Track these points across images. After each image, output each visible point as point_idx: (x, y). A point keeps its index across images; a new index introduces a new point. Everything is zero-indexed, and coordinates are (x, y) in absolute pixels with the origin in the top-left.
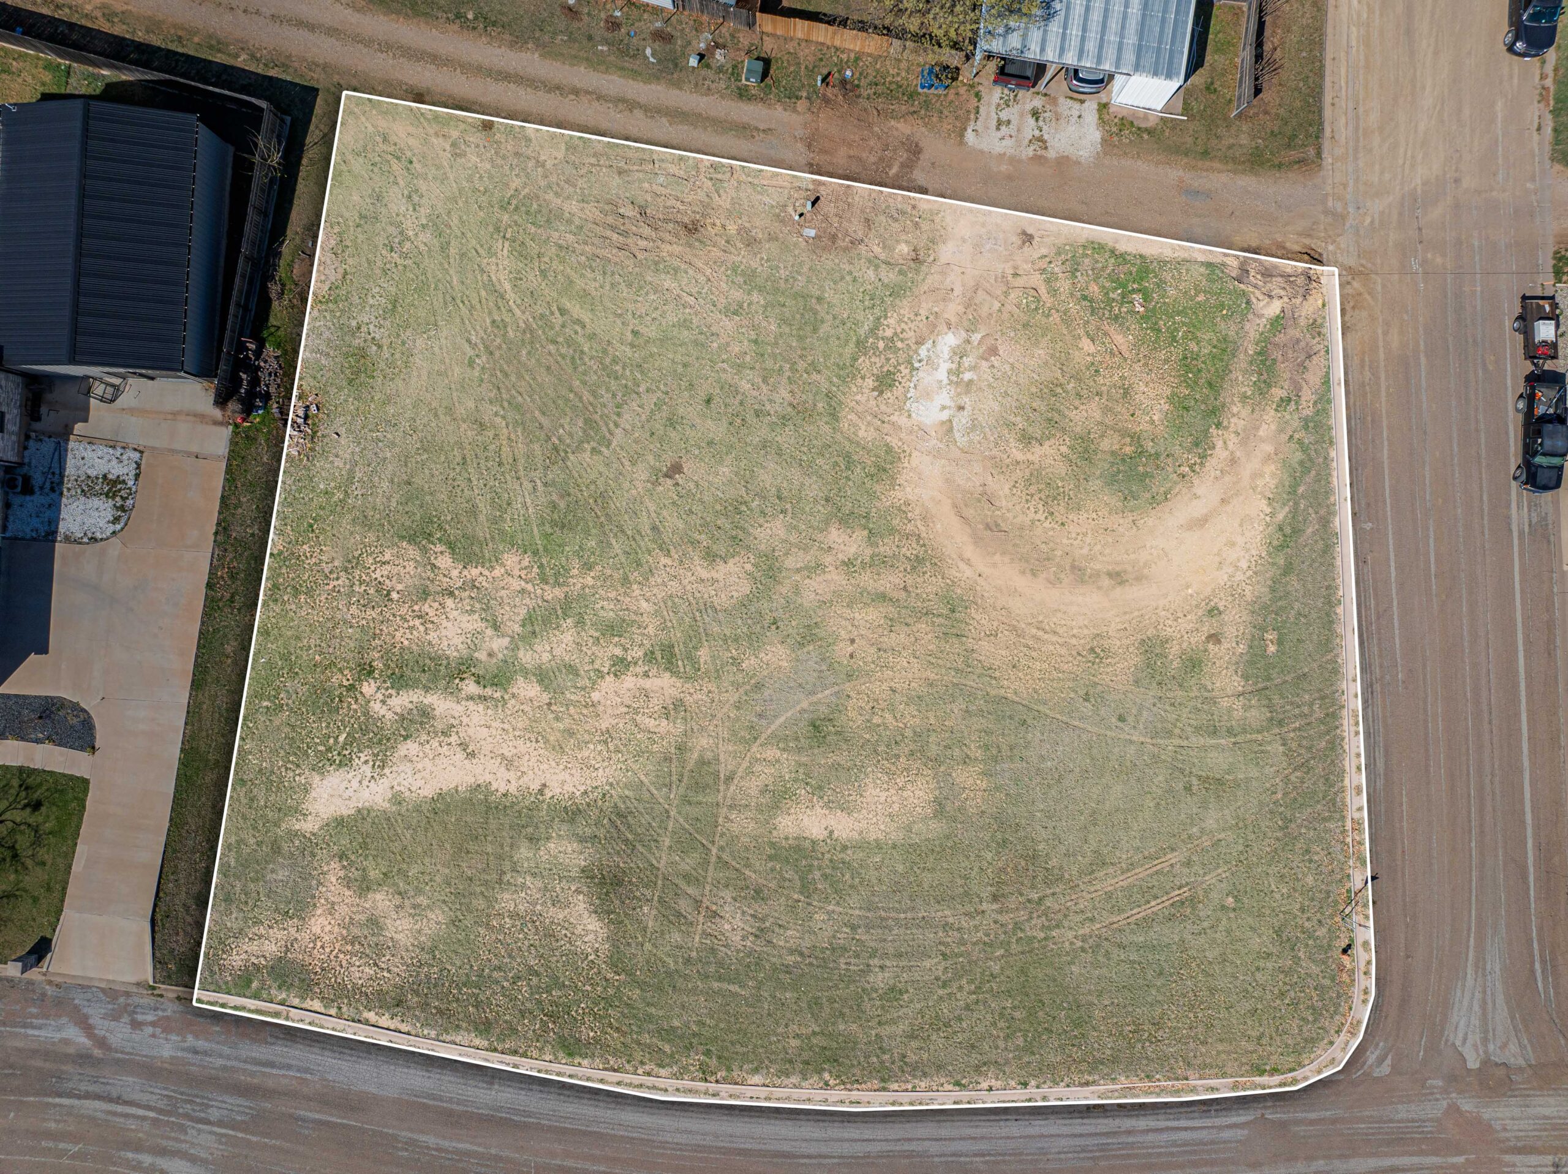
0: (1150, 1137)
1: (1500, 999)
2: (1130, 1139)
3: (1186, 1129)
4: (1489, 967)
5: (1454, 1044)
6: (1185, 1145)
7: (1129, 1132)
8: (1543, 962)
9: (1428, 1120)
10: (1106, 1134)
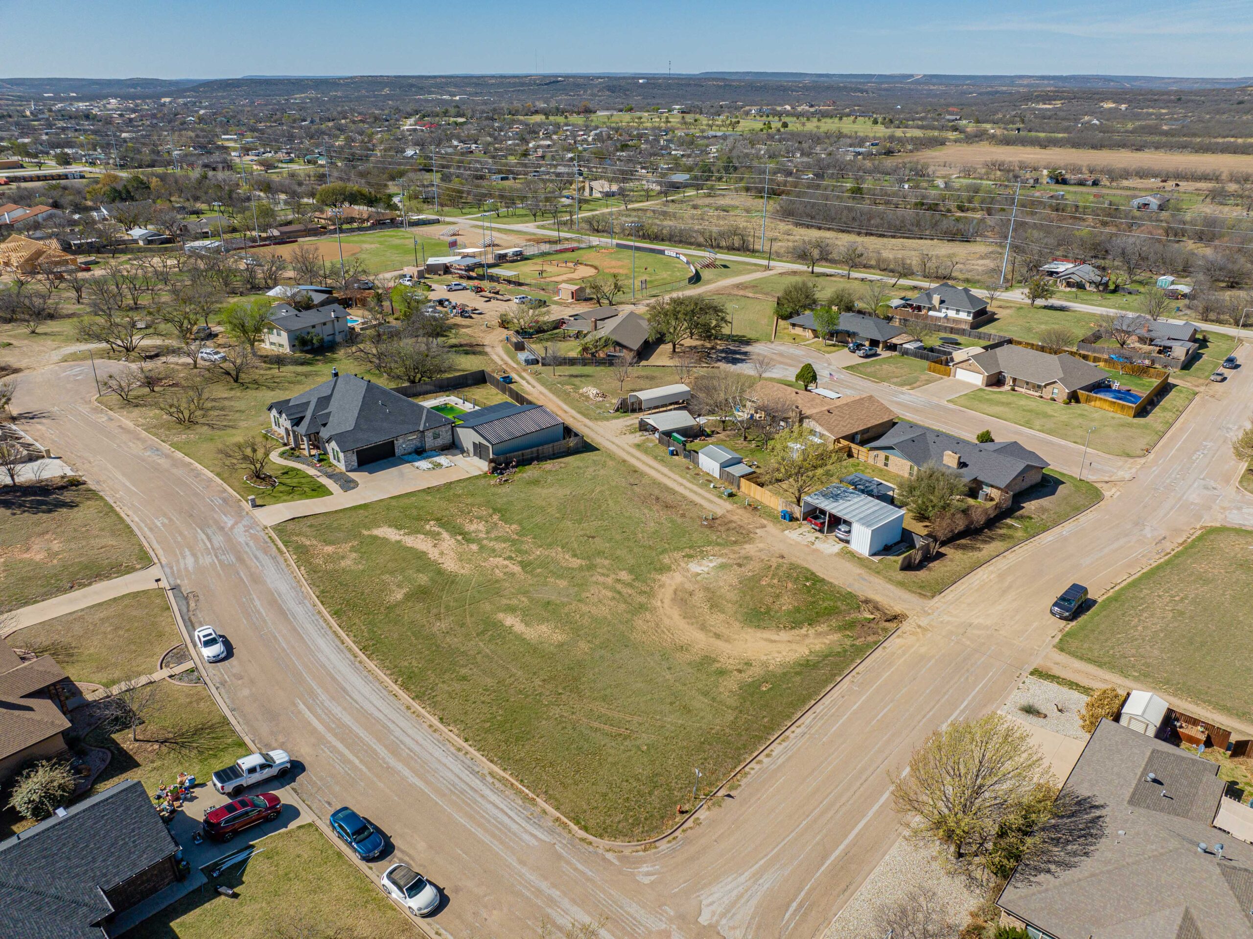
0: (489, 806)
1: (754, 902)
2: (479, 799)
3: (510, 817)
4: (761, 881)
5: (701, 902)
6: (499, 823)
7: (483, 796)
8: (801, 906)
9: (644, 926)
10: (472, 788)
